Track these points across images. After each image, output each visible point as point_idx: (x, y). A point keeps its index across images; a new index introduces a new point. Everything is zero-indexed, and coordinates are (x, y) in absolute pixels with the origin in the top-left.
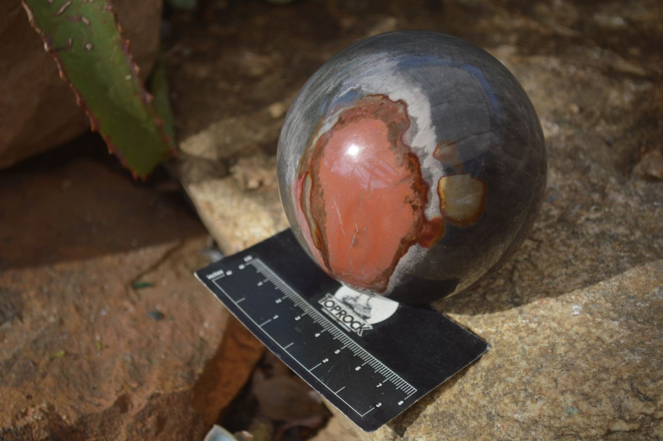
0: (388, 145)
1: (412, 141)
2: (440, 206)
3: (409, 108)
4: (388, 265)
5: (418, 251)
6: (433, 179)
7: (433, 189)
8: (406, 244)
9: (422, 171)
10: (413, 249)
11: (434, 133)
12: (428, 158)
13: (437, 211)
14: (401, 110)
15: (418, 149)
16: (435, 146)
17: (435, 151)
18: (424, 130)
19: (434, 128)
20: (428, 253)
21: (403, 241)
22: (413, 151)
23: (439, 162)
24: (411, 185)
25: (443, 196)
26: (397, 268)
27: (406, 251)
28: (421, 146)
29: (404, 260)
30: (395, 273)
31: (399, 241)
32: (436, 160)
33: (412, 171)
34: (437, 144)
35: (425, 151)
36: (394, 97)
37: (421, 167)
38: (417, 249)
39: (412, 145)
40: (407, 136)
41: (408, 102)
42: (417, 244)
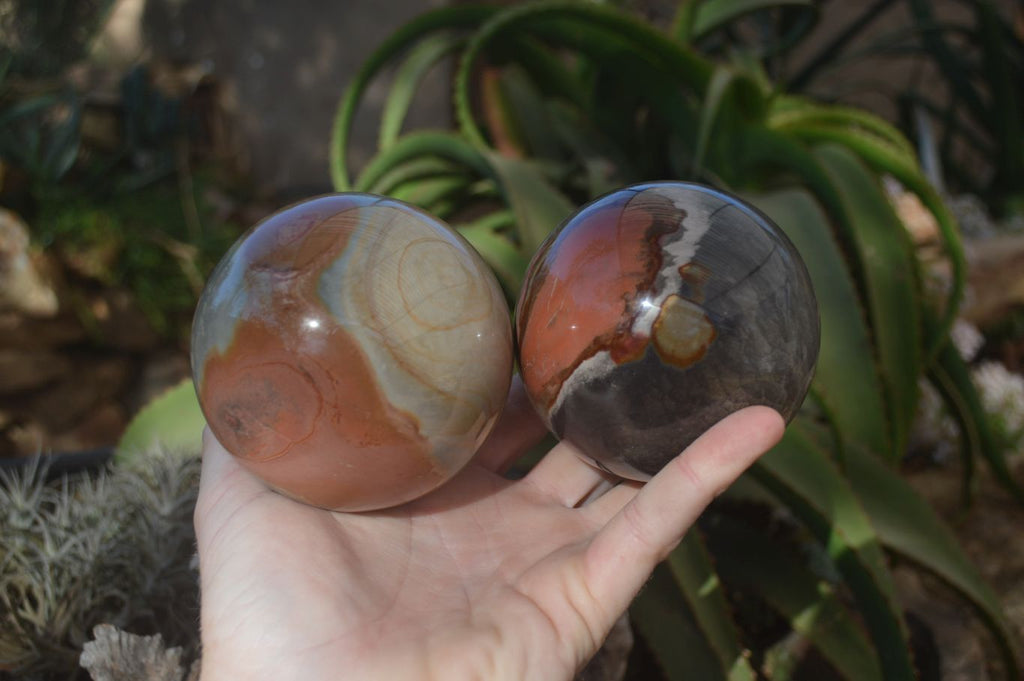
0: (642, 236)
1: (668, 243)
2: (655, 322)
3: (685, 219)
4: (568, 364)
5: (605, 362)
6: (665, 290)
7: (658, 300)
8: (598, 345)
9: (658, 276)
10: (602, 355)
12: (673, 268)
13: (648, 327)
14: (677, 216)
15: (668, 254)
16: (687, 262)
17: (684, 266)
18: (688, 242)
19: (698, 247)
20: (614, 370)
21: (596, 341)
22: (663, 253)
23: (681, 279)
24: (638, 283)
25: (664, 314)
26: (576, 372)
27: (593, 355)
28: (673, 253)
29: (586, 365)
30: (571, 379)
31: (593, 338)
32: (679, 275)
33: (649, 271)
34: (690, 261)
35: (675, 260)
36: (678, 205)
37: (660, 272)
38: (604, 358)
39: (665, 248)
40: (666, 238)
41: (689, 215)
42: (608, 352)
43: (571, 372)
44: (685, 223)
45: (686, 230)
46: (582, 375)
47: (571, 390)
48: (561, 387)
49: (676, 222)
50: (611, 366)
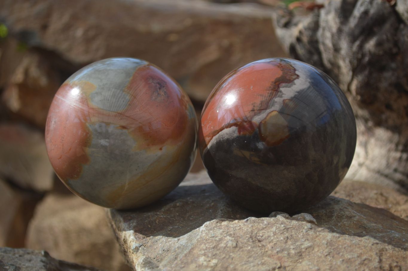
0: (273, 80)
1: (283, 87)
2: (263, 120)
3: (297, 80)
4: (218, 128)
6: (273, 107)
7: (268, 111)
9: (273, 100)
11: (294, 95)
12: (281, 99)
13: (259, 121)
14: (294, 77)
15: (281, 92)
16: (289, 98)
17: (286, 100)
18: (293, 90)
19: (297, 94)
20: (237, 137)
22: (279, 90)
23: (282, 105)
24: (262, 100)
25: (268, 118)
27: (230, 127)
28: (284, 92)
32: (282, 103)
33: (269, 96)
34: (290, 98)
35: (283, 96)
36: (297, 72)
37: (274, 98)
38: (235, 130)
39: (281, 89)
40: (284, 84)
41: (300, 79)
42: (237, 128)
43: (218, 133)
44: (296, 81)
45: (295, 84)
46: (222, 135)
47: (215, 141)
48: (211, 139)
49: (292, 79)
50: (236, 134)
